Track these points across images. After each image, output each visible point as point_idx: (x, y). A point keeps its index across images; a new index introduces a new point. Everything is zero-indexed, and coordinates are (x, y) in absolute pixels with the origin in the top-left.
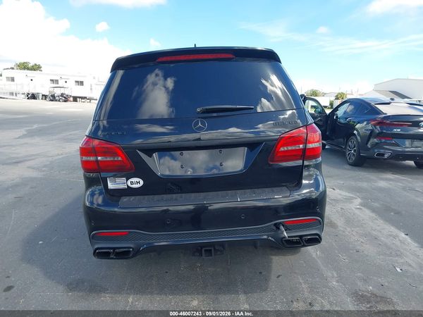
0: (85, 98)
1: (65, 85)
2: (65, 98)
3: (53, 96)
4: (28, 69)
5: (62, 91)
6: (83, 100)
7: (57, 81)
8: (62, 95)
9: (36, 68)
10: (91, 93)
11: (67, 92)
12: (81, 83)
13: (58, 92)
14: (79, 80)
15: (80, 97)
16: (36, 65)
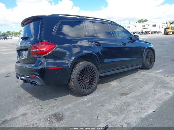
0: (156, 32)
1: (148, 27)
2: (147, 33)
3: (142, 32)
4: (142, 22)
5: (146, 30)
6: (155, 33)
7: (145, 26)
8: (146, 32)
9: (146, 21)
10: (160, 29)
11: (148, 30)
12: (155, 25)
13: (144, 31)
14: (154, 24)
15: (153, 32)
16: (145, 20)
